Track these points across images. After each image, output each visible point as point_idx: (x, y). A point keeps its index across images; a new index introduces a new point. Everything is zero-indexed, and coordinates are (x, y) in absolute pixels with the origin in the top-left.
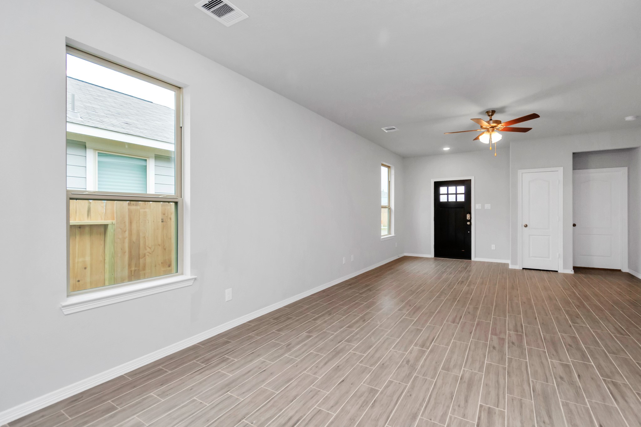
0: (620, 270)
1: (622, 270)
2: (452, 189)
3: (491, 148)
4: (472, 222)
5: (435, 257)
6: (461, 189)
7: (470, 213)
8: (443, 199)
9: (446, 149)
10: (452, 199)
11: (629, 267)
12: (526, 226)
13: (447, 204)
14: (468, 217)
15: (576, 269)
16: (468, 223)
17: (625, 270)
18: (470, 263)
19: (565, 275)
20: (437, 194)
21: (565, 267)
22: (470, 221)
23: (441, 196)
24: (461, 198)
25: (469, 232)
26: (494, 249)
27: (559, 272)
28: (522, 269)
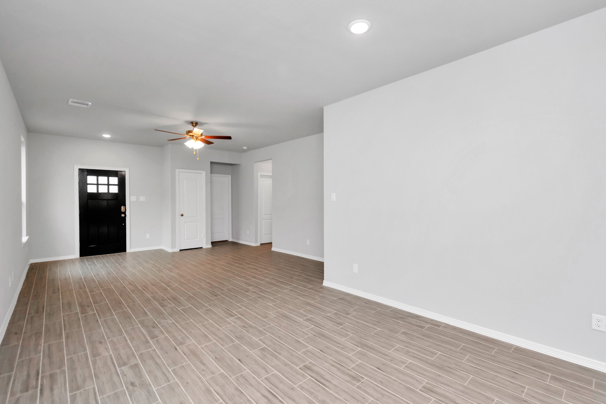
0: (227, 241)
1: (228, 240)
2: (103, 179)
3: (195, 153)
4: (126, 214)
5: (80, 257)
6: (114, 180)
7: (125, 205)
8: (91, 189)
9: (107, 136)
10: (103, 190)
11: (232, 238)
12: (182, 215)
13: (96, 196)
14: (123, 208)
15: (213, 243)
16: (123, 215)
17: (230, 240)
18: (125, 254)
19: (207, 249)
20: (83, 184)
21: (207, 244)
22: (125, 213)
23: (89, 187)
24: (114, 190)
25: (123, 224)
26: (149, 238)
27: (203, 248)
28: (179, 250)
